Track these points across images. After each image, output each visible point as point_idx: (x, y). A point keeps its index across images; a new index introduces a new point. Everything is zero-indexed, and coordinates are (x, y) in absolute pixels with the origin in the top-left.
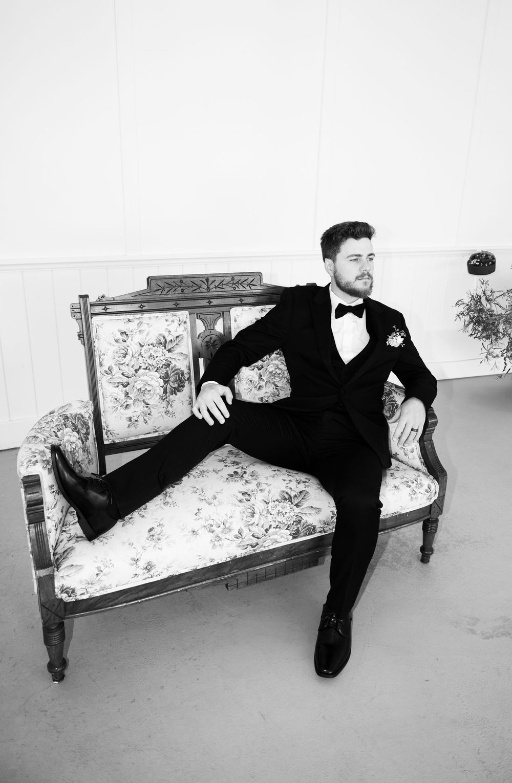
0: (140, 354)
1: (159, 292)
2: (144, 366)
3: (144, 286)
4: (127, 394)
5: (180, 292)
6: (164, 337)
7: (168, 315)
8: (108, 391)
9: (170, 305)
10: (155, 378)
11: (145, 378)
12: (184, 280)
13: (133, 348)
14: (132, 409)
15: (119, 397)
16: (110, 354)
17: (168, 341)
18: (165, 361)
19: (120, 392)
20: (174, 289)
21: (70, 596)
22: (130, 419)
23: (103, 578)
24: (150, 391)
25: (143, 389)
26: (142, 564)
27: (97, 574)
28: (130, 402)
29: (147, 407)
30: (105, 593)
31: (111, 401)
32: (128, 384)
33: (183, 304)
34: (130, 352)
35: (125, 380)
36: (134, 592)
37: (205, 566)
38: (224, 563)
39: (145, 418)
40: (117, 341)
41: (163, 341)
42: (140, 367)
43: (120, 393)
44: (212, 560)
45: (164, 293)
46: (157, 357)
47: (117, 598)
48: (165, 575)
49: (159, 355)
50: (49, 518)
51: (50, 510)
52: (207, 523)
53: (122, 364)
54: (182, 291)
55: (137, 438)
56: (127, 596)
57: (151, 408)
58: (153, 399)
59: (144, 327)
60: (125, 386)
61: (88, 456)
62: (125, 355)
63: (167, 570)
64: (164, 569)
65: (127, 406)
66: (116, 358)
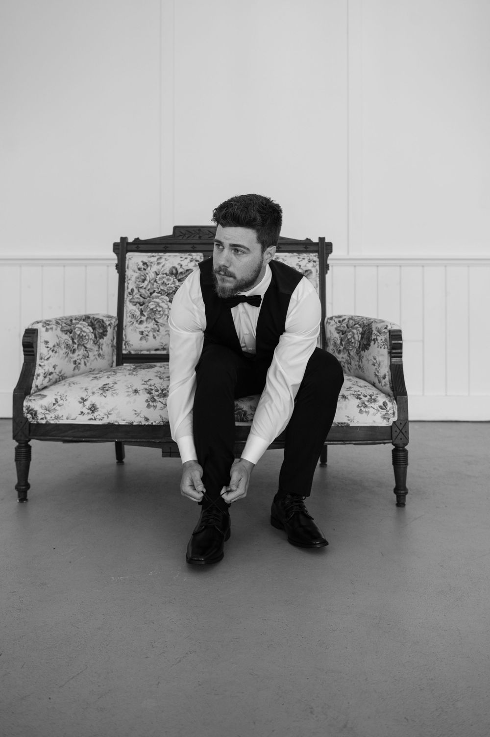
0: (155, 281)
1: (181, 238)
2: (157, 291)
3: (170, 232)
4: (142, 312)
5: (198, 238)
6: (176, 269)
7: (186, 255)
8: (129, 307)
9: (189, 247)
10: (165, 301)
11: (157, 300)
12: (202, 229)
13: (151, 275)
14: (145, 324)
15: (136, 313)
16: (133, 279)
17: (179, 272)
18: (174, 288)
20: (193, 236)
21: (33, 418)
22: (142, 333)
24: (160, 311)
25: (155, 309)
26: (88, 404)
27: (54, 404)
28: (144, 318)
29: (156, 324)
30: (58, 423)
31: (130, 317)
32: (144, 304)
33: (198, 247)
34: (148, 278)
35: (142, 300)
36: (80, 430)
37: (140, 424)
38: (157, 425)
39: (154, 333)
40: (139, 269)
41: (174, 271)
42: (154, 291)
43: (137, 310)
44: (147, 419)
45: (185, 238)
46: (168, 284)
47: (67, 431)
48: (105, 421)
49: (170, 283)
50: (40, 365)
51: (43, 360)
52: (150, 387)
53: (141, 287)
54: (200, 237)
55: (148, 353)
56: (74, 432)
57: (160, 326)
58: (162, 318)
59: (162, 261)
60: (141, 305)
61: (99, 350)
62: (144, 281)
63: (108, 417)
64: (106, 415)
65: (141, 322)
66: (137, 282)
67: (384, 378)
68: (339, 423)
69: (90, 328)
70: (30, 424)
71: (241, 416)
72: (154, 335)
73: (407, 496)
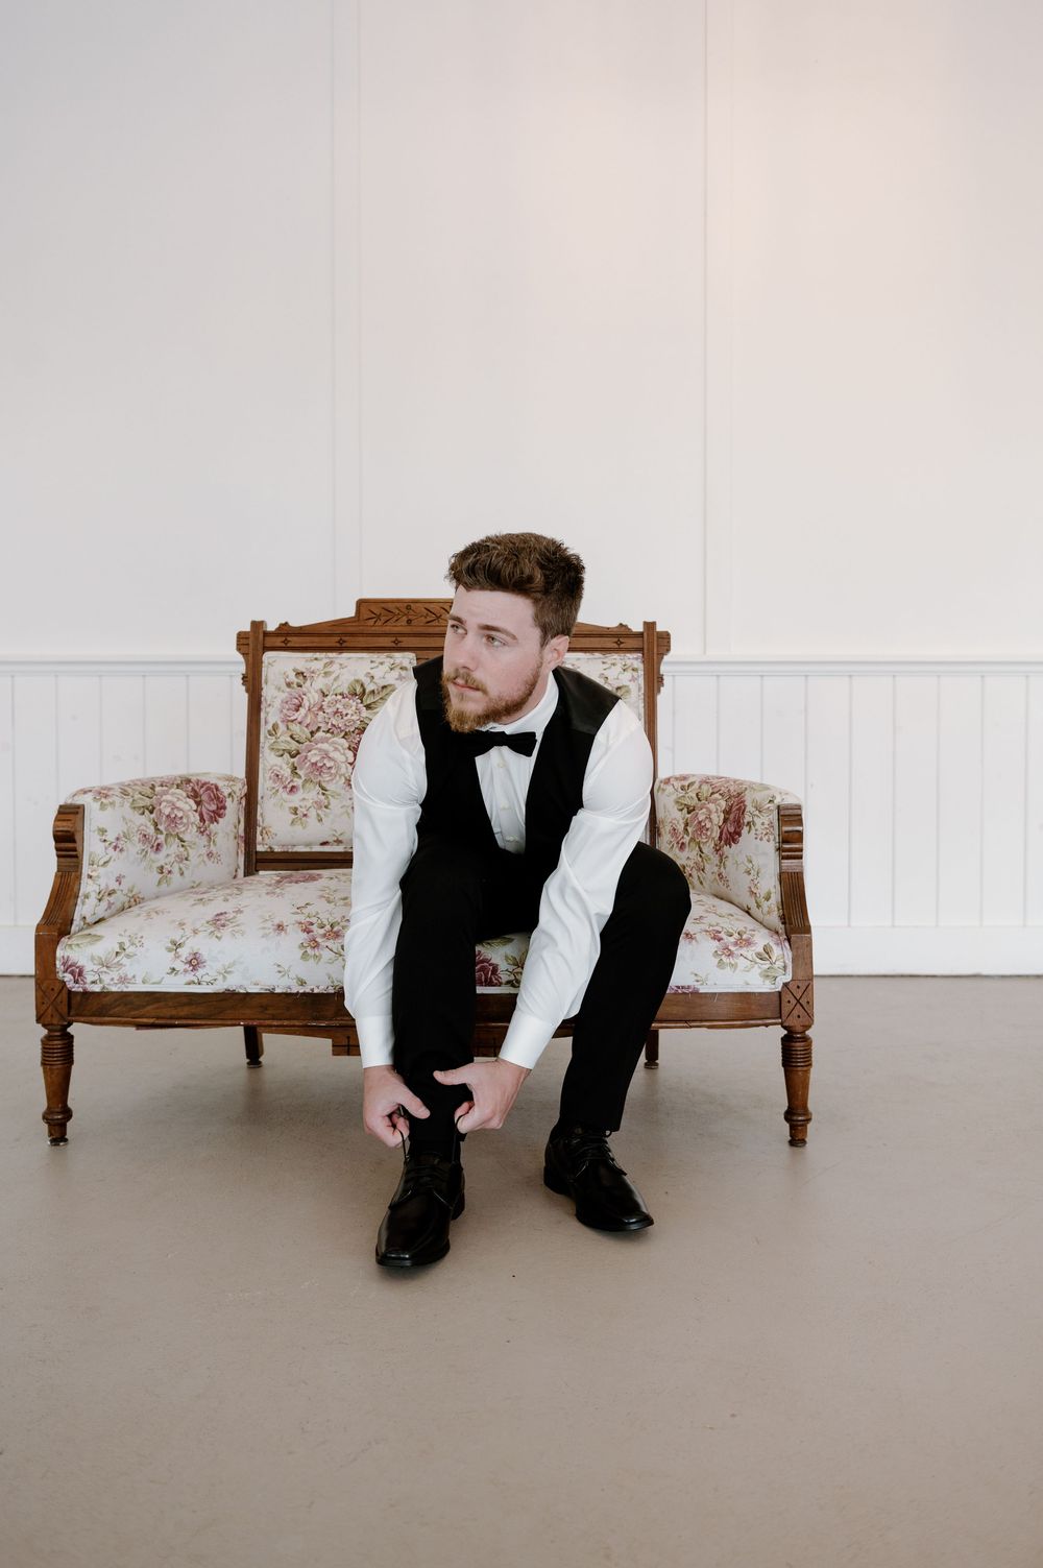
0: (321, 708)
1: (371, 622)
2: (324, 727)
3: (351, 613)
4: (294, 769)
5: (404, 623)
6: (362, 685)
7: (382, 657)
8: (269, 760)
9: (387, 641)
10: (340, 748)
11: (325, 746)
12: (412, 607)
13: (312, 697)
14: (300, 794)
15: (282, 772)
16: (277, 704)
17: (367, 691)
18: (359, 722)
19: (283, 765)
20: (396, 618)
21: (76, 982)
22: (295, 811)
23: (125, 961)
24: (330, 768)
25: (320, 764)
26: (185, 952)
27: (117, 953)
28: (298, 782)
29: (324, 794)
30: (125, 990)
31: (270, 778)
32: (298, 753)
33: (406, 641)
34: (306, 703)
36: (170, 1004)
37: (289, 991)
38: (323, 994)
39: (319, 812)
40: (289, 685)
41: (359, 689)
42: (319, 728)
43: (285, 766)
44: (303, 983)
45: (379, 623)
46: (347, 715)
47: (144, 1007)
48: (219, 987)
49: (350, 712)
51: (95, 867)
52: (308, 919)
53: (292, 721)
54: (409, 622)
55: (307, 850)
56: (158, 1008)
57: (330, 797)
58: (335, 782)
59: (335, 667)
60: (293, 757)
61: (209, 845)
62: (298, 708)
63: (225, 977)
64: (220, 973)
65: (293, 789)
66: (285, 711)
67: (768, 898)
68: (678, 987)
69: (191, 802)
70: (70, 992)
71: (486, 975)
72: (318, 815)
73: (810, 1126)
